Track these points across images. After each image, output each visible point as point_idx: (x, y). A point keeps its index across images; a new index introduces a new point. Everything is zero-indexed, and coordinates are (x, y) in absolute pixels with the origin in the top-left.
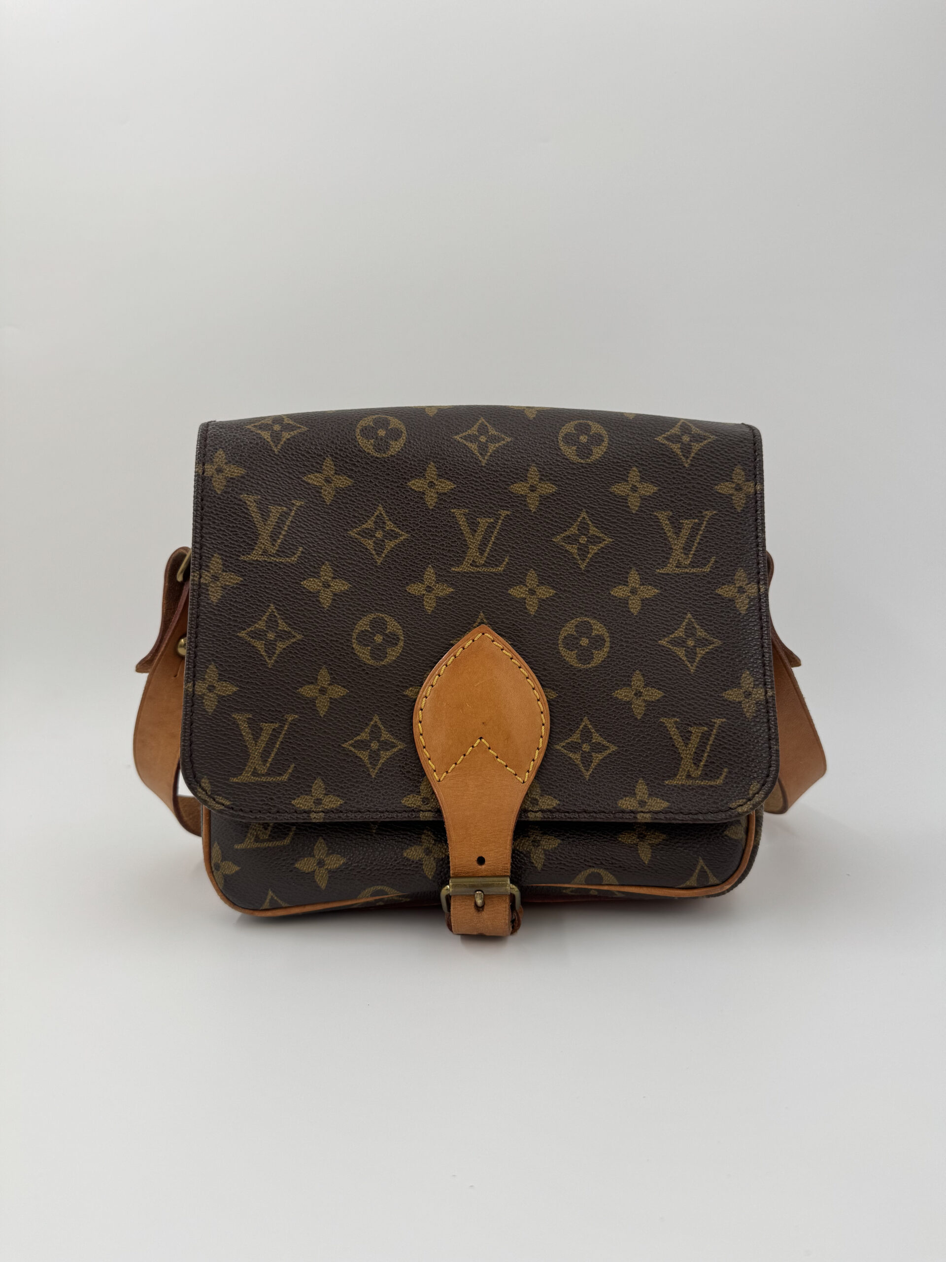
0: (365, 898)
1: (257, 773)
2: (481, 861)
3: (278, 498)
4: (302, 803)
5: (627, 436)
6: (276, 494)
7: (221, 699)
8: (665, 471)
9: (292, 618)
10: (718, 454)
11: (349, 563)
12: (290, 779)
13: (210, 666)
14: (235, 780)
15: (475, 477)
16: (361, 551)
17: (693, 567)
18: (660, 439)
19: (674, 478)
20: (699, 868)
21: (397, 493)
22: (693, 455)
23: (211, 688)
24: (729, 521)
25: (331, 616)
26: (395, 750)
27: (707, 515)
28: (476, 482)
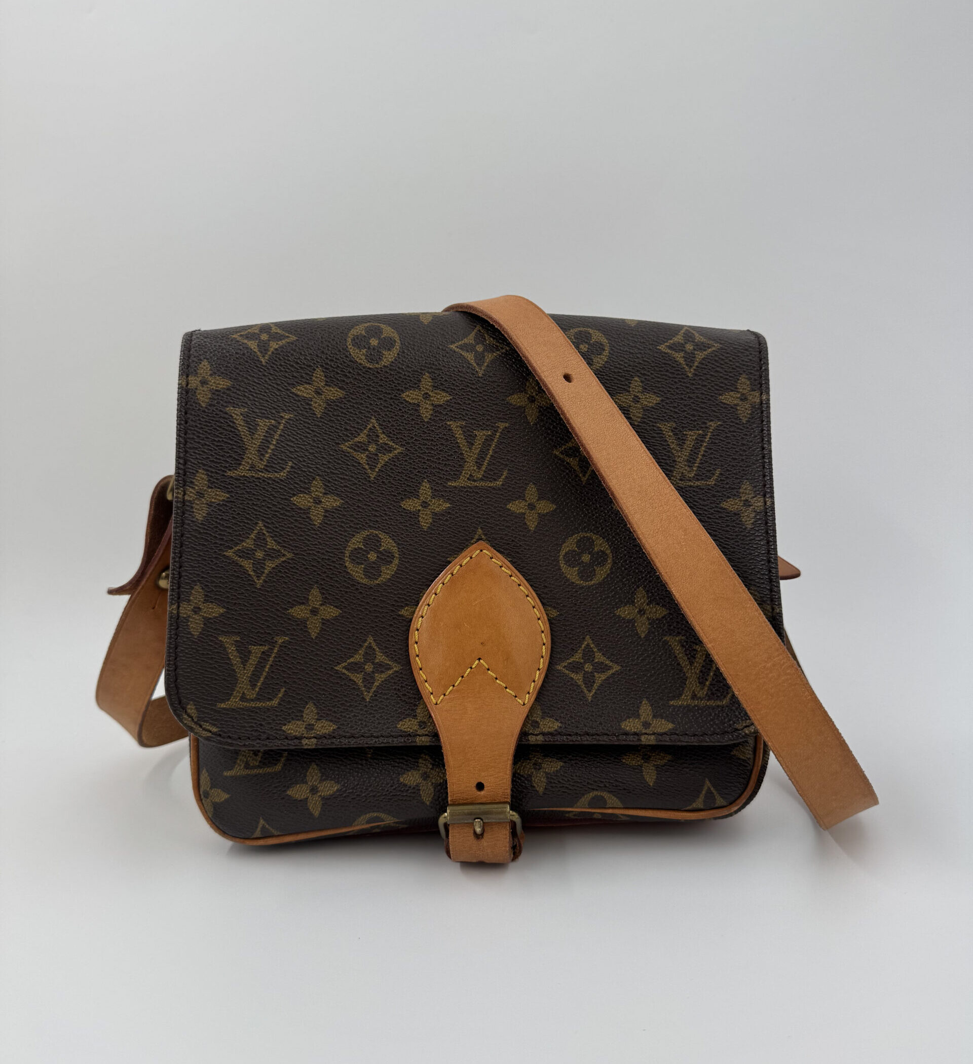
0: (360, 825)
1: (246, 698)
2: (480, 786)
3: (266, 410)
4: (293, 728)
5: (629, 344)
6: (264, 406)
7: (207, 621)
8: (667, 381)
9: (281, 535)
10: (722, 362)
11: (341, 478)
12: (280, 704)
13: (195, 587)
14: (223, 706)
15: (471, 388)
16: (353, 466)
17: (698, 480)
18: (662, 348)
19: (677, 388)
20: (706, 788)
21: (391, 405)
22: (696, 364)
23: (197, 610)
24: (735, 432)
25: (322, 533)
26: (390, 672)
27: (711, 426)
28: (473, 393)
